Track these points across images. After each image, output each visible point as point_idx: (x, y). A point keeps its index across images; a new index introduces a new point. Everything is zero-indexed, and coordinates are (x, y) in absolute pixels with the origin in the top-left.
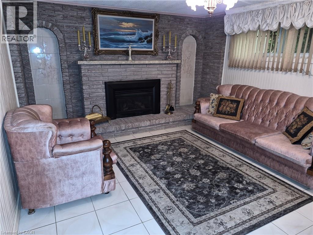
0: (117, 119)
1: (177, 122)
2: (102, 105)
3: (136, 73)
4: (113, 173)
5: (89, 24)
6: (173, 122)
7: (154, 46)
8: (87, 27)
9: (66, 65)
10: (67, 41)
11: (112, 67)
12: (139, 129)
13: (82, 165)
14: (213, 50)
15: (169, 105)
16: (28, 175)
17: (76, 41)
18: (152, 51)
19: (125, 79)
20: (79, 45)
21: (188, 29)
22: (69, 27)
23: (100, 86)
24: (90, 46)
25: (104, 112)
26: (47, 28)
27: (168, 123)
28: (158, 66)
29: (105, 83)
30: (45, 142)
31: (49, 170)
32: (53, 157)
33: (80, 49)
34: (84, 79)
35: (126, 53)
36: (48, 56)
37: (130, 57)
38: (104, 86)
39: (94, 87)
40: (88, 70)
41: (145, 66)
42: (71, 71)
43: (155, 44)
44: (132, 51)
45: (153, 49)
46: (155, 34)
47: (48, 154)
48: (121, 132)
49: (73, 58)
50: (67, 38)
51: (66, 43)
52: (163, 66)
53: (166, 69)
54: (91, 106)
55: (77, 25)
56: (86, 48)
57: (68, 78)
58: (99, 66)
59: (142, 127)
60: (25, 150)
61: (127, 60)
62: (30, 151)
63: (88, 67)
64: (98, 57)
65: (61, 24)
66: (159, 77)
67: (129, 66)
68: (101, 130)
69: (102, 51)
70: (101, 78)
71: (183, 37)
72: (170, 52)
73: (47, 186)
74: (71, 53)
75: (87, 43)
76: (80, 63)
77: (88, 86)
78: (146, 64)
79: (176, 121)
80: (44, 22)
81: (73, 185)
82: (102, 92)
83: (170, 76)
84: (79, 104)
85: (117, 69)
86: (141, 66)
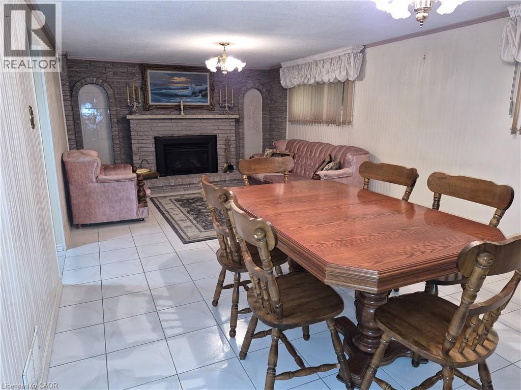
0: (168, 176)
1: (235, 182)
2: (151, 160)
3: (188, 128)
4: (146, 202)
5: (140, 80)
6: (231, 180)
7: (210, 100)
8: (136, 82)
9: (116, 120)
10: (117, 97)
11: (162, 121)
12: (191, 186)
13: (120, 192)
14: (276, 104)
15: (227, 163)
16: (79, 196)
17: (125, 97)
18: (208, 106)
19: (176, 134)
20: (129, 101)
21: (249, 82)
22: (120, 82)
23: (149, 141)
24: (140, 101)
25: (154, 169)
26: (97, 84)
27: (225, 181)
28: (214, 121)
29: (155, 137)
30: (92, 170)
31: (94, 193)
32: (97, 182)
33: (129, 104)
34: (133, 133)
35: (178, 108)
36: (98, 111)
37: (182, 112)
38: (153, 140)
39: (143, 142)
40: (137, 125)
41: (199, 121)
42: (120, 126)
43: (212, 98)
44: (185, 106)
45: (209, 104)
46: (210, 88)
47: (94, 180)
48: (171, 189)
49: (123, 113)
50: (117, 93)
51: (115, 99)
52: (220, 121)
53: (224, 125)
54: (140, 162)
55: (128, 81)
56: (135, 103)
57: (117, 133)
58: (148, 121)
59: (194, 184)
60: (77, 175)
61: (180, 114)
62: (81, 176)
63: (137, 122)
64: (149, 112)
65: (111, 80)
66: (215, 132)
67: (180, 121)
68: (149, 185)
69: (153, 105)
70: (151, 133)
71: (243, 91)
72: (227, 107)
73: (93, 206)
74: (121, 108)
75: (137, 99)
76: (128, 117)
77: (137, 141)
78: (200, 119)
79: (234, 180)
80: (95, 79)
81: (113, 207)
82: (152, 148)
83: (229, 131)
84: (128, 160)
85: (168, 124)
86: (194, 121)
